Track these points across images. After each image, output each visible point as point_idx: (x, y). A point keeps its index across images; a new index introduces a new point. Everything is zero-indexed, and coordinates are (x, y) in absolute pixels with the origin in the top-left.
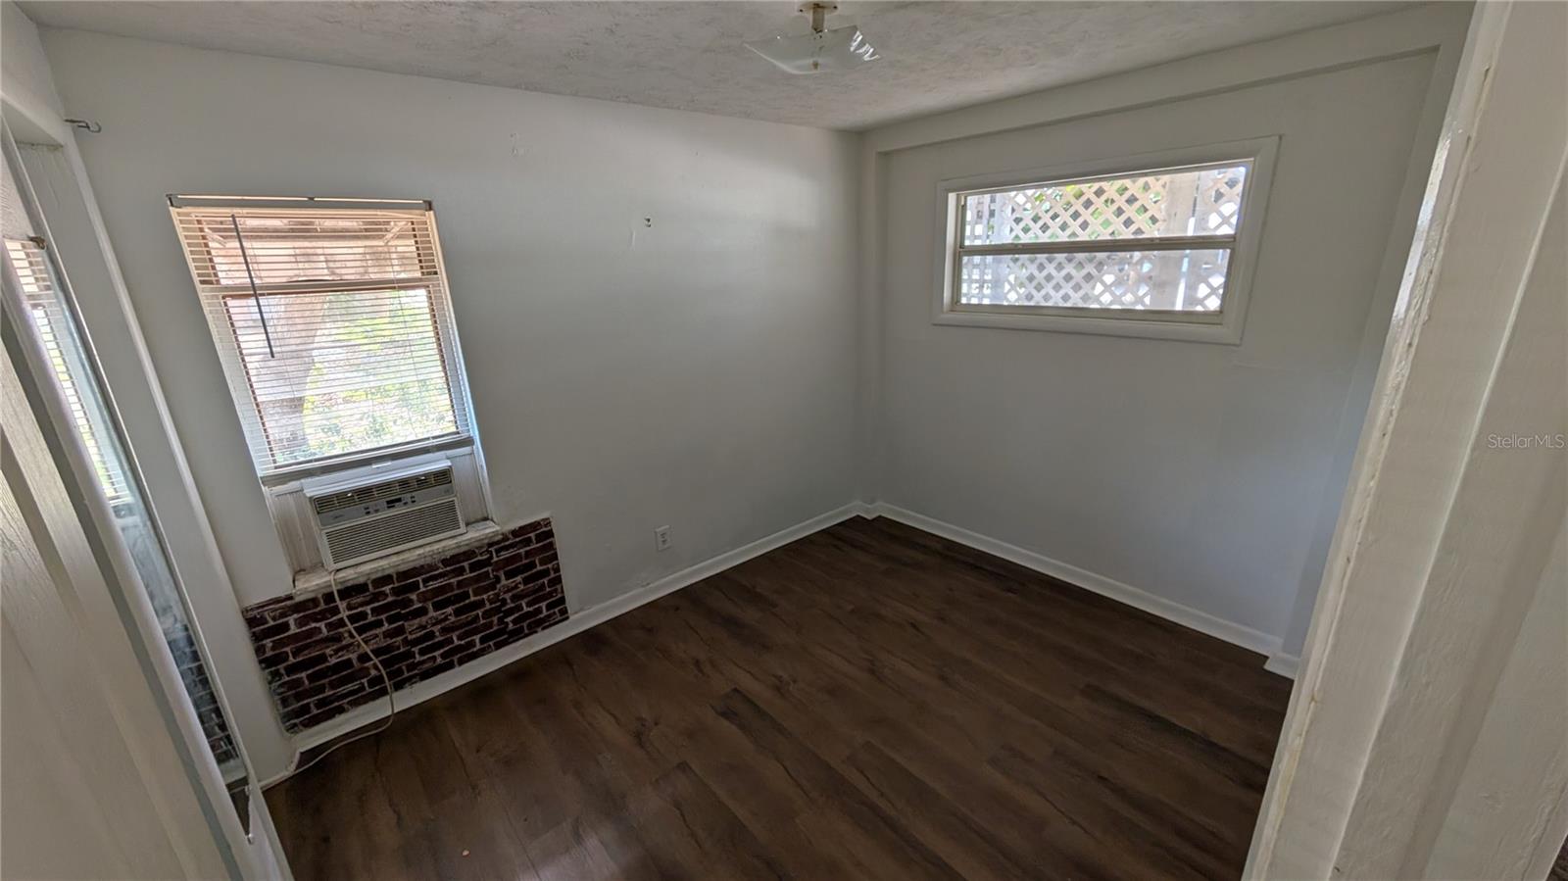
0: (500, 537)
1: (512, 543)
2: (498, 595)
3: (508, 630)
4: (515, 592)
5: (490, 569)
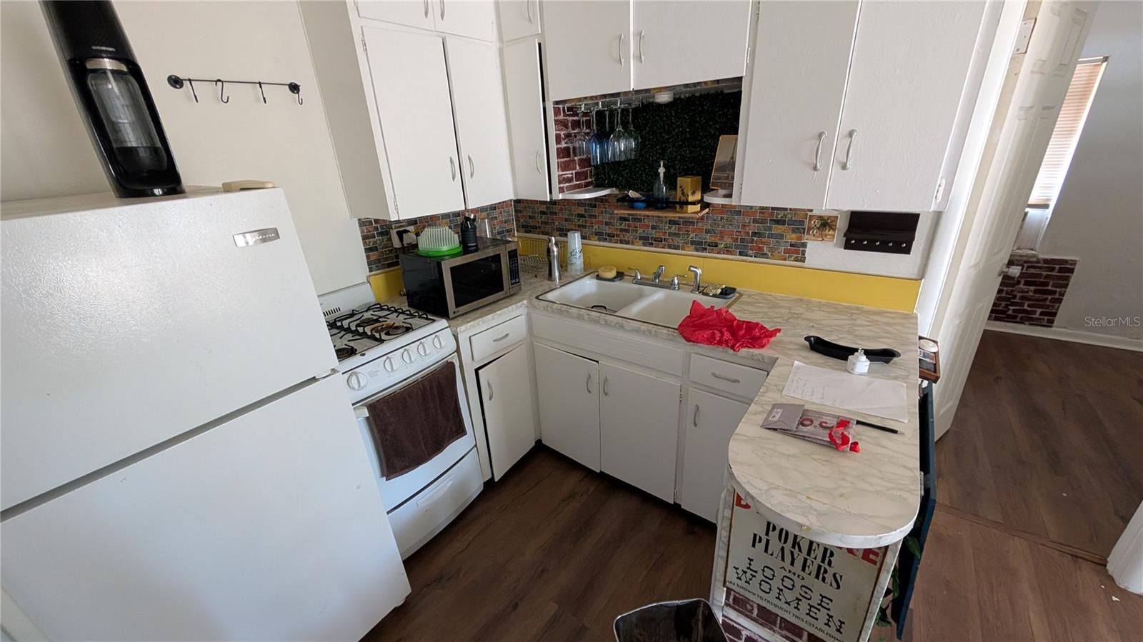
0: (1036, 260)
1: (1041, 266)
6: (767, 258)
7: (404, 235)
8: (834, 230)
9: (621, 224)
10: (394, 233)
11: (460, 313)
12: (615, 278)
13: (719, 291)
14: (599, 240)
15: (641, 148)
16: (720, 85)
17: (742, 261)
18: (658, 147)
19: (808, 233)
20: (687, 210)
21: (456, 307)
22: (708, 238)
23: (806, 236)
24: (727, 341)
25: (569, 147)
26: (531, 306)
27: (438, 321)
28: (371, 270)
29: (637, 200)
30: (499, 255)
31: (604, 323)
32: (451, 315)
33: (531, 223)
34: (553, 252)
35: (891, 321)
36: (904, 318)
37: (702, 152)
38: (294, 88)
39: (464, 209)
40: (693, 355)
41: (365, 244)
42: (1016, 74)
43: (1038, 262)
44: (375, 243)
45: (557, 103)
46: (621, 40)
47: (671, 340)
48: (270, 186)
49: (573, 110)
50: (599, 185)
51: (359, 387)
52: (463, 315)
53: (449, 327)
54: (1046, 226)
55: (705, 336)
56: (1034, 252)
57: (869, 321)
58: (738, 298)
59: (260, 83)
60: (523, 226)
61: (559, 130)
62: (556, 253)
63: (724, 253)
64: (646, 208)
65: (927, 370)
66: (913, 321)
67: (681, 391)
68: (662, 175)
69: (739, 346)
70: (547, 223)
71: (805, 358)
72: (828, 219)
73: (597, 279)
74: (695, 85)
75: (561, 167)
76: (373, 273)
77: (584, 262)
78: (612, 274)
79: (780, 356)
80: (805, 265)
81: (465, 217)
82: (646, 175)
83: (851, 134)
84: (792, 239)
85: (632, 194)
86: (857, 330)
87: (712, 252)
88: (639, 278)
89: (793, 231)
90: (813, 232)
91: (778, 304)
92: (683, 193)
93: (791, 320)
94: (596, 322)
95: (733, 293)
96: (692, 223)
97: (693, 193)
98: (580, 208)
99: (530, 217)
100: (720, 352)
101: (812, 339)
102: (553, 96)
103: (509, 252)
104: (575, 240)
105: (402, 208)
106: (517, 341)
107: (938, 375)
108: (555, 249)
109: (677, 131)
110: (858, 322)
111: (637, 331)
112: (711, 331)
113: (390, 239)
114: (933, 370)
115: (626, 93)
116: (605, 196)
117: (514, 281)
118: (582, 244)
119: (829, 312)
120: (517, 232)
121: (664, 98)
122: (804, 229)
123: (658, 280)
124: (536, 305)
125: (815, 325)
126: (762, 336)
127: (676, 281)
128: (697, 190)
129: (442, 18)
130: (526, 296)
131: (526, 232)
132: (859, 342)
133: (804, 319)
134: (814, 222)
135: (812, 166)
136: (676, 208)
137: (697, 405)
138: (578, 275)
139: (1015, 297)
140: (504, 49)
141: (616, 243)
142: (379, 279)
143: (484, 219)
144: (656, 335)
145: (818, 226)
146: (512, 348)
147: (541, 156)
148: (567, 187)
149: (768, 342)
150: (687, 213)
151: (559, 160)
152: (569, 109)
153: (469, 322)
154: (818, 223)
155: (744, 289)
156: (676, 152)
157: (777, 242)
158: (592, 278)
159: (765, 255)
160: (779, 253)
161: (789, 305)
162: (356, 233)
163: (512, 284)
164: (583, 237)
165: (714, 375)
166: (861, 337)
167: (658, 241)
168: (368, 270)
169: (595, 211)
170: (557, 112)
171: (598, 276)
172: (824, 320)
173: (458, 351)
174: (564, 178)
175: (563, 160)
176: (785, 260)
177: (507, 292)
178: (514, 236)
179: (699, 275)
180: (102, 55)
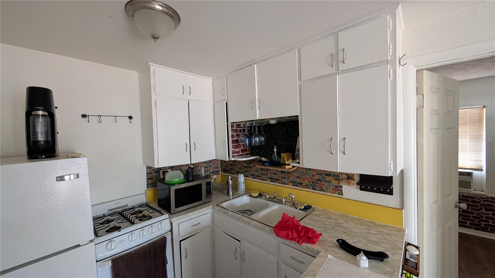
0: (486, 197)
1: (490, 201)
2: (480, 214)
3: (481, 226)
4: (488, 216)
5: (479, 204)
6: (325, 192)
7: (165, 173)
8: (354, 180)
9: (261, 172)
10: (161, 172)
11: (176, 211)
12: (258, 196)
13: (303, 207)
14: (253, 178)
15: (267, 140)
16: (291, 118)
17: (314, 192)
18: (274, 140)
19: (342, 181)
20: (286, 167)
21: (175, 208)
22: (298, 180)
23: (341, 183)
24: (295, 238)
25: (238, 139)
26: (213, 208)
27: (165, 214)
28: (148, 188)
29: (266, 162)
30: (201, 184)
31: (242, 221)
32: (172, 212)
33: (227, 169)
34: (230, 183)
35: (390, 232)
36: (398, 231)
37: (292, 143)
38: (130, 118)
39: (190, 163)
40: (281, 244)
41: (147, 176)
42: (422, 115)
43: (488, 198)
44: (152, 176)
45: (232, 123)
46: (253, 102)
47: (270, 234)
48: (82, 156)
49: (238, 126)
50: (252, 155)
51: (111, 249)
52: (179, 212)
53: (169, 218)
54: (485, 180)
55: (284, 234)
56: (483, 193)
57: (377, 231)
58: (312, 211)
59: (116, 116)
60: (223, 170)
61: (233, 133)
62: (231, 184)
63: (306, 188)
64: (270, 166)
65: (411, 267)
66: (402, 233)
67: (278, 265)
68: (275, 152)
69: (301, 242)
70: (232, 169)
71: (336, 253)
72: (350, 175)
73: (250, 197)
74: (281, 118)
75: (234, 147)
76: (149, 189)
77: (245, 188)
78: (256, 194)
79: (322, 251)
80: (344, 196)
81: (189, 167)
82: (270, 151)
83: (344, 139)
84: (335, 183)
85: (263, 159)
86: (369, 237)
87: (300, 187)
88: (268, 197)
89: (335, 180)
90: (344, 181)
91: (331, 216)
92: (283, 160)
93: (335, 227)
94: (238, 219)
95: (310, 208)
96: (290, 173)
97: (288, 160)
98: (245, 164)
99: (226, 166)
100: (292, 243)
101: (340, 241)
102: (231, 121)
103: (207, 183)
104: (241, 178)
105: (161, 162)
106: (206, 226)
107: (418, 272)
108: (231, 182)
109: (281, 134)
110: (372, 231)
111: (256, 227)
112: (287, 232)
113: (159, 174)
114: (415, 267)
115: (256, 120)
116: (255, 159)
117: (208, 196)
118: (245, 179)
119: (357, 224)
120: (221, 172)
121: (273, 122)
122: (340, 179)
123: (275, 199)
124: (215, 209)
125: (347, 232)
126: (313, 237)
127: (284, 200)
128: (289, 159)
129: (190, 94)
130: (212, 204)
131: (224, 172)
132: (369, 245)
133: (342, 227)
134: (344, 176)
135: (331, 152)
136: (281, 166)
137: (285, 275)
138: (242, 194)
139: (482, 217)
140: (215, 105)
141: (260, 180)
142: (151, 192)
143: (202, 167)
144: (264, 230)
145: (346, 178)
146: (202, 230)
147: (225, 143)
148: (236, 155)
149: (317, 240)
150: (286, 169)
151: (233, 145)
152: (237, 125)
153: (179, 216)
154: (346, 177)
155: (315, 207)
156: (281, 143)
157: (329, 184)
158: (248, 196)
159: (323, 190)
160: (330, 190)
161: (337, 218)
162: (144, 171)
163: (207, 197)
164: (245, 176)
165: (292, 257)
166: (370, 242)
167: (277, 180)
168: (146, 187)
169: (251, 165)
170: (232, 126)
171: (250, 195)
172: (353, 228)
173: (171, 230)
174: (235, 152)
175: (234, 144)
176: (334, 193)
177: (204, 201)
178: (219, 174)
179: (293, 199)
180: (39, 110)
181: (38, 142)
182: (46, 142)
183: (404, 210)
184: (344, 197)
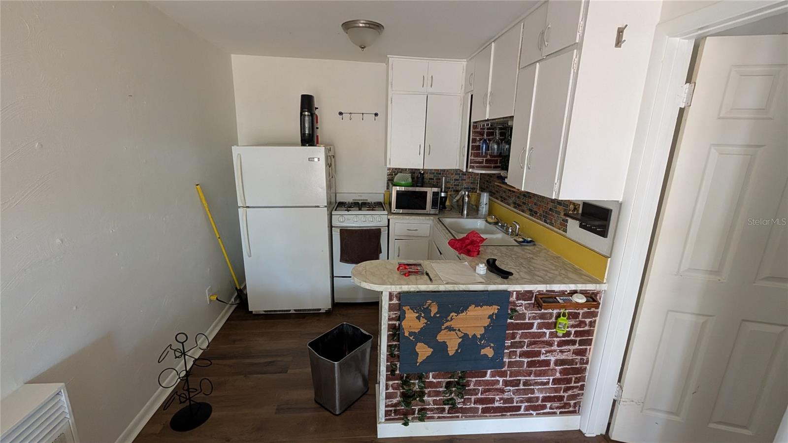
6: (553, 227)
11: (397, 212)
12: (493, 223)
13: (521, 240)
21: (396, 209)
32: (393, 211)
34: (465, 199)
38: (376, 115)
39: (422, 168)
44: (392, 177)
45: (473, 123)
46: (486, 96)
51: (340, 221)
53: (387, 214)
59: (363, 114)
61: (475, 136)
62: (466, 201)
63: (539, 219)
70: (487, 187)
72: (577, 206)
73: (486, 222)
75: (474, 155)
76: (388, 190)
80: (567, 234)
81: (419, 172)
87: (535, 217)
88: (500, 224)
89: (564, 211)
102: (472, 119)
103: (433, 192)
104: (484, 198)
106: (423, 236)
116: (497, 174)
117: (434, 207)
118: (489, 199)
120: (479, 190)
122: (568, 210)
123: (504, 228)
124: (433, 222)
127: (510, 230)
129: (431, 87)
134: (572, 206)
138: (480, 217)
142: (388, 194)
145: (573, 209)
148: (478, 166)
151: (473, 151)
153: (395, 215)
158: (484, 220)
159: (552, 224)
160: (557, 224)
163: (433, 209)
167: (518, 206)
170: (475, 127)
171: (487, 220)
173: (388, 227)
174: (475, 161)
175: (475, 151)
176: (560, 229)
177: (427, 212)
178: (476, 192)
179: (517, 230)
180: (306, 111)
181: (306, 134)
182: (309, 134)
183: (610, 261)
184: (567, 236)
